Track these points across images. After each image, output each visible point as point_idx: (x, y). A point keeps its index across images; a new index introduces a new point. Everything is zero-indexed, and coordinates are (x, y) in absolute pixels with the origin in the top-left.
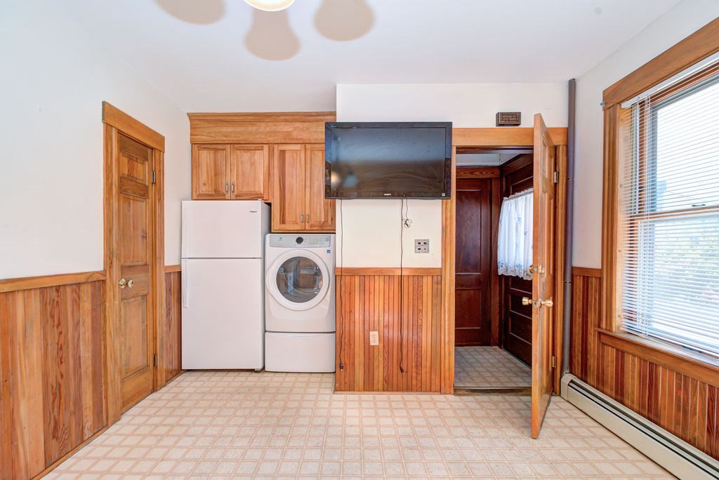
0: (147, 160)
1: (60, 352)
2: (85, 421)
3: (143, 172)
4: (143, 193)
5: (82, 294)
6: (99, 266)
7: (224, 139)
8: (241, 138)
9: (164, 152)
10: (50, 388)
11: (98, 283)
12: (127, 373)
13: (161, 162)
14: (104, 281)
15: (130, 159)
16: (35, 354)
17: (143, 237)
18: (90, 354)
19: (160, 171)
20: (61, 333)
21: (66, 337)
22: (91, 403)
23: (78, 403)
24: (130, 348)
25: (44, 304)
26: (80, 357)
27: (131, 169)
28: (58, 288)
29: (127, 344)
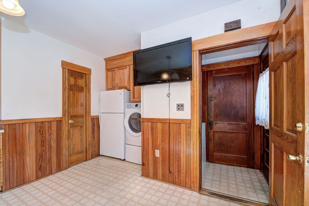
0: (83, 78)
1: (43, 143)
2: (53, 167)
3: (81, 82)
4: (81, 89)
5: (52, 125)
6: (61, 116)
7: (115, 66)
8: (120, 65)
9: (91, 75)
10: (38, 154)
11: (59, 122)
12: (73, 153)
13: (90, 78)
14: (62, 121)
15: (75, 78)
16: (33, 143)
17: (81, 105)
18: (56, 145)
19: (89, 81)
20: (43, 137)
21: (45, 138)
22: (56, 161)
23: (50, 160)
24: (75, 144)
25: (36, 128)
26: (51, 146)
27: (75, 82)
28: (42, 123)
29: (73, 143)
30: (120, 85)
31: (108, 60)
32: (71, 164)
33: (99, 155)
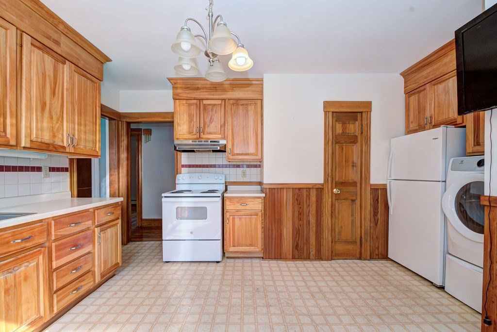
0: (357, 120)
1: (300, 216)
2: (311, 250)
3: (353, 128)
4: (353, 140)
5: (311, 193)
6: (322, 182)
9: (370, 112)
10: (295, 229)
11: (319, 189)
12: (339, 239)
13: (369, 119)
14: (323, 188)
15: (344, 124)
16: (290, 214)
17: (353, 166)
18: (315, 222)
19: (367, 124)
20: (300, 208)
21: (303, 209)
22: (315, 244)
23: (308, 239)
24: (342, 227)
25: (294, 195)
26: (309, 221)
28: (300, 189)
29: (340, 224)
30: (436, 120)
31: (409, 72)
32: (336, 255)
33: (385, 257)
